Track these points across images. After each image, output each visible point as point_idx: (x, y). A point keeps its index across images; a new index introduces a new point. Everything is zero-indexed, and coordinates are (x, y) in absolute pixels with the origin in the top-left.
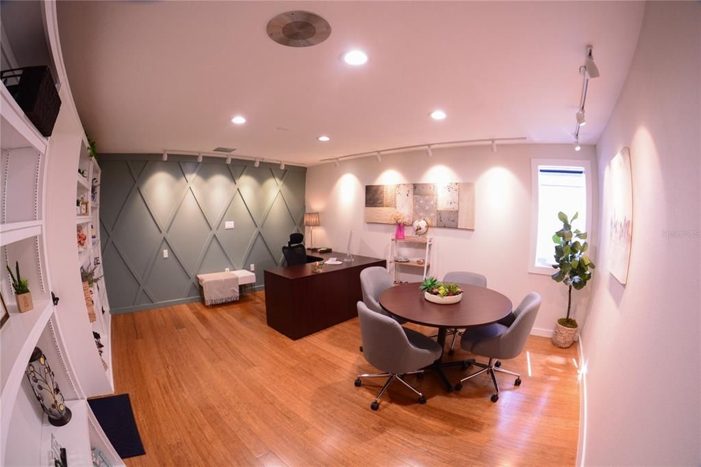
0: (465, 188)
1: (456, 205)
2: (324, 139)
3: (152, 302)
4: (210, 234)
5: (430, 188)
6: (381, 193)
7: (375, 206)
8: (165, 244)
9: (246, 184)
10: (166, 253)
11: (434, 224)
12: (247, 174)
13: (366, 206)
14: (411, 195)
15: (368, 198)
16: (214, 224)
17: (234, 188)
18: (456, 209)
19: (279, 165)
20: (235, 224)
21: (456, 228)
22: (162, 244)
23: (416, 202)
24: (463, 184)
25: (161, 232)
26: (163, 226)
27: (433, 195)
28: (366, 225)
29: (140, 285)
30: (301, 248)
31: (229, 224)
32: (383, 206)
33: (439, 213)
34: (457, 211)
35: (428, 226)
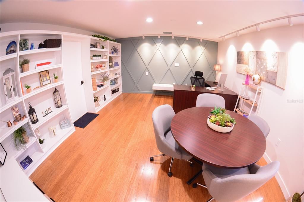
0: (281, 56)
1: (276, 68)
2: (200, 23)
3: (139, 91)
4: (167, 68)
5: (264, 54)
6: (243, 56)
7: (240, 64)
8: (147, 70)
9: (186, 48)
10: (147, 73)
11: (264, 78)
12: (185, 43)
13: (237, 63)
14: (255, 58)
15: (238, 58)
16: (169, 64)
17: (179, 49)
18: (276, 71)
19: (200, 40)
20: (179, 65)
21: (274, 85)
22: (145, 70)
23: (257, 63)
24: (281, 53)
25: (145, 65)
26: (146, 63)
27: (265, 60)
28: (237, 74)
29: (135, 84)
30: (202, 80)
31: (177, 65)
32: (243, 64)
33: (268, 72)
34: (277, 73)
35: (261, 80)
